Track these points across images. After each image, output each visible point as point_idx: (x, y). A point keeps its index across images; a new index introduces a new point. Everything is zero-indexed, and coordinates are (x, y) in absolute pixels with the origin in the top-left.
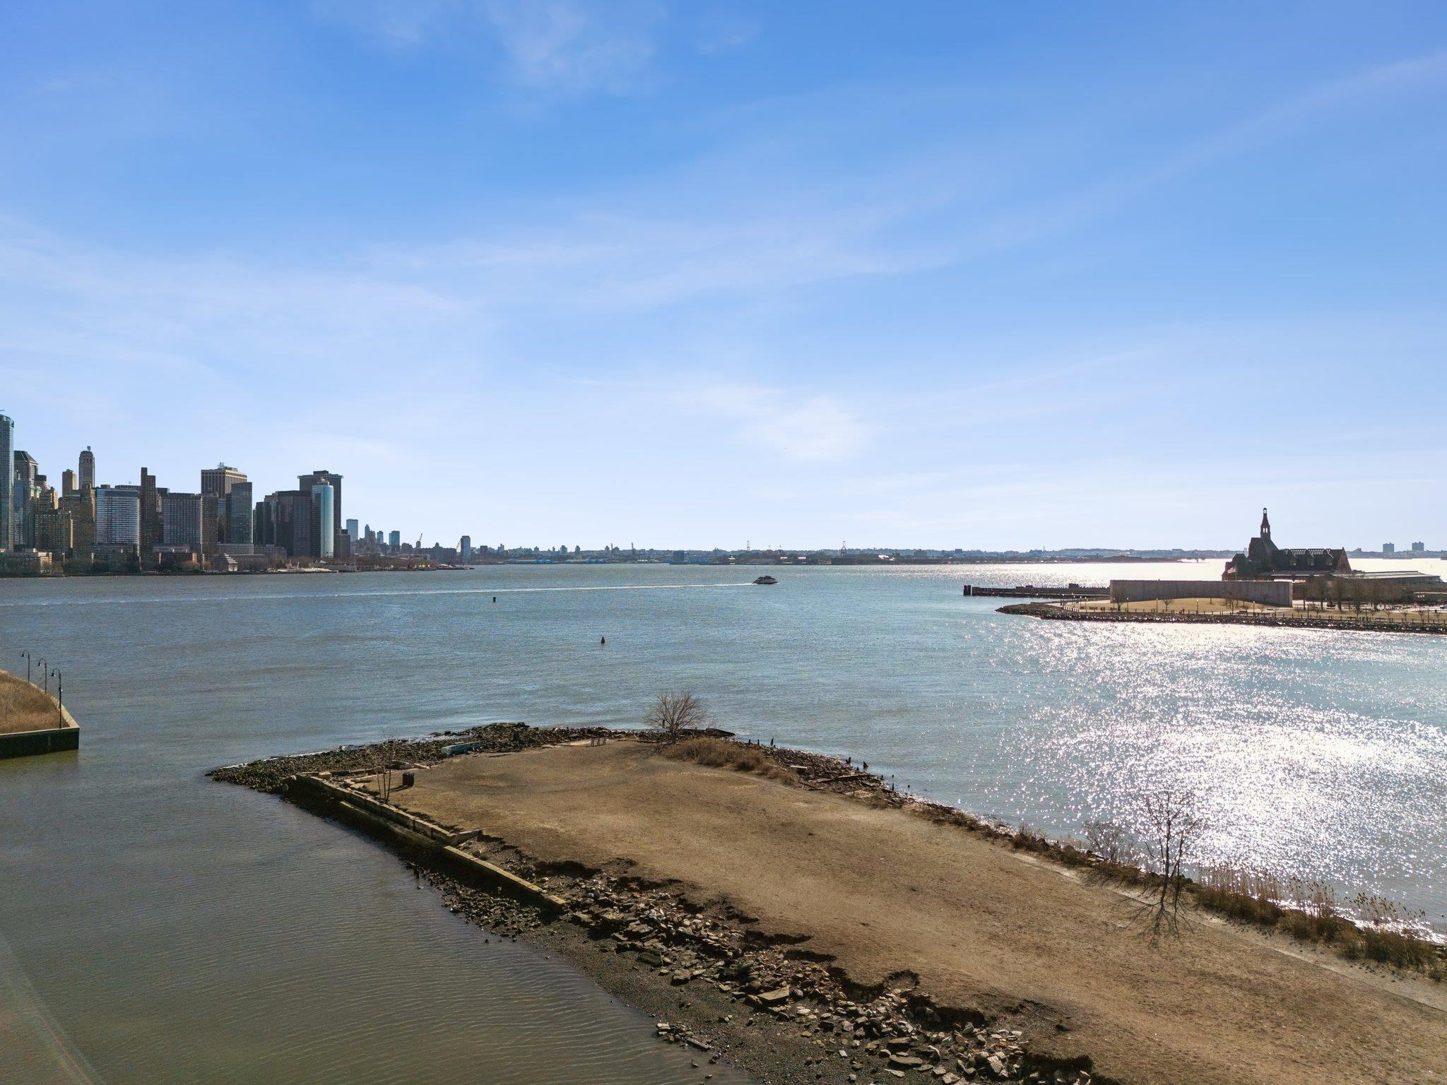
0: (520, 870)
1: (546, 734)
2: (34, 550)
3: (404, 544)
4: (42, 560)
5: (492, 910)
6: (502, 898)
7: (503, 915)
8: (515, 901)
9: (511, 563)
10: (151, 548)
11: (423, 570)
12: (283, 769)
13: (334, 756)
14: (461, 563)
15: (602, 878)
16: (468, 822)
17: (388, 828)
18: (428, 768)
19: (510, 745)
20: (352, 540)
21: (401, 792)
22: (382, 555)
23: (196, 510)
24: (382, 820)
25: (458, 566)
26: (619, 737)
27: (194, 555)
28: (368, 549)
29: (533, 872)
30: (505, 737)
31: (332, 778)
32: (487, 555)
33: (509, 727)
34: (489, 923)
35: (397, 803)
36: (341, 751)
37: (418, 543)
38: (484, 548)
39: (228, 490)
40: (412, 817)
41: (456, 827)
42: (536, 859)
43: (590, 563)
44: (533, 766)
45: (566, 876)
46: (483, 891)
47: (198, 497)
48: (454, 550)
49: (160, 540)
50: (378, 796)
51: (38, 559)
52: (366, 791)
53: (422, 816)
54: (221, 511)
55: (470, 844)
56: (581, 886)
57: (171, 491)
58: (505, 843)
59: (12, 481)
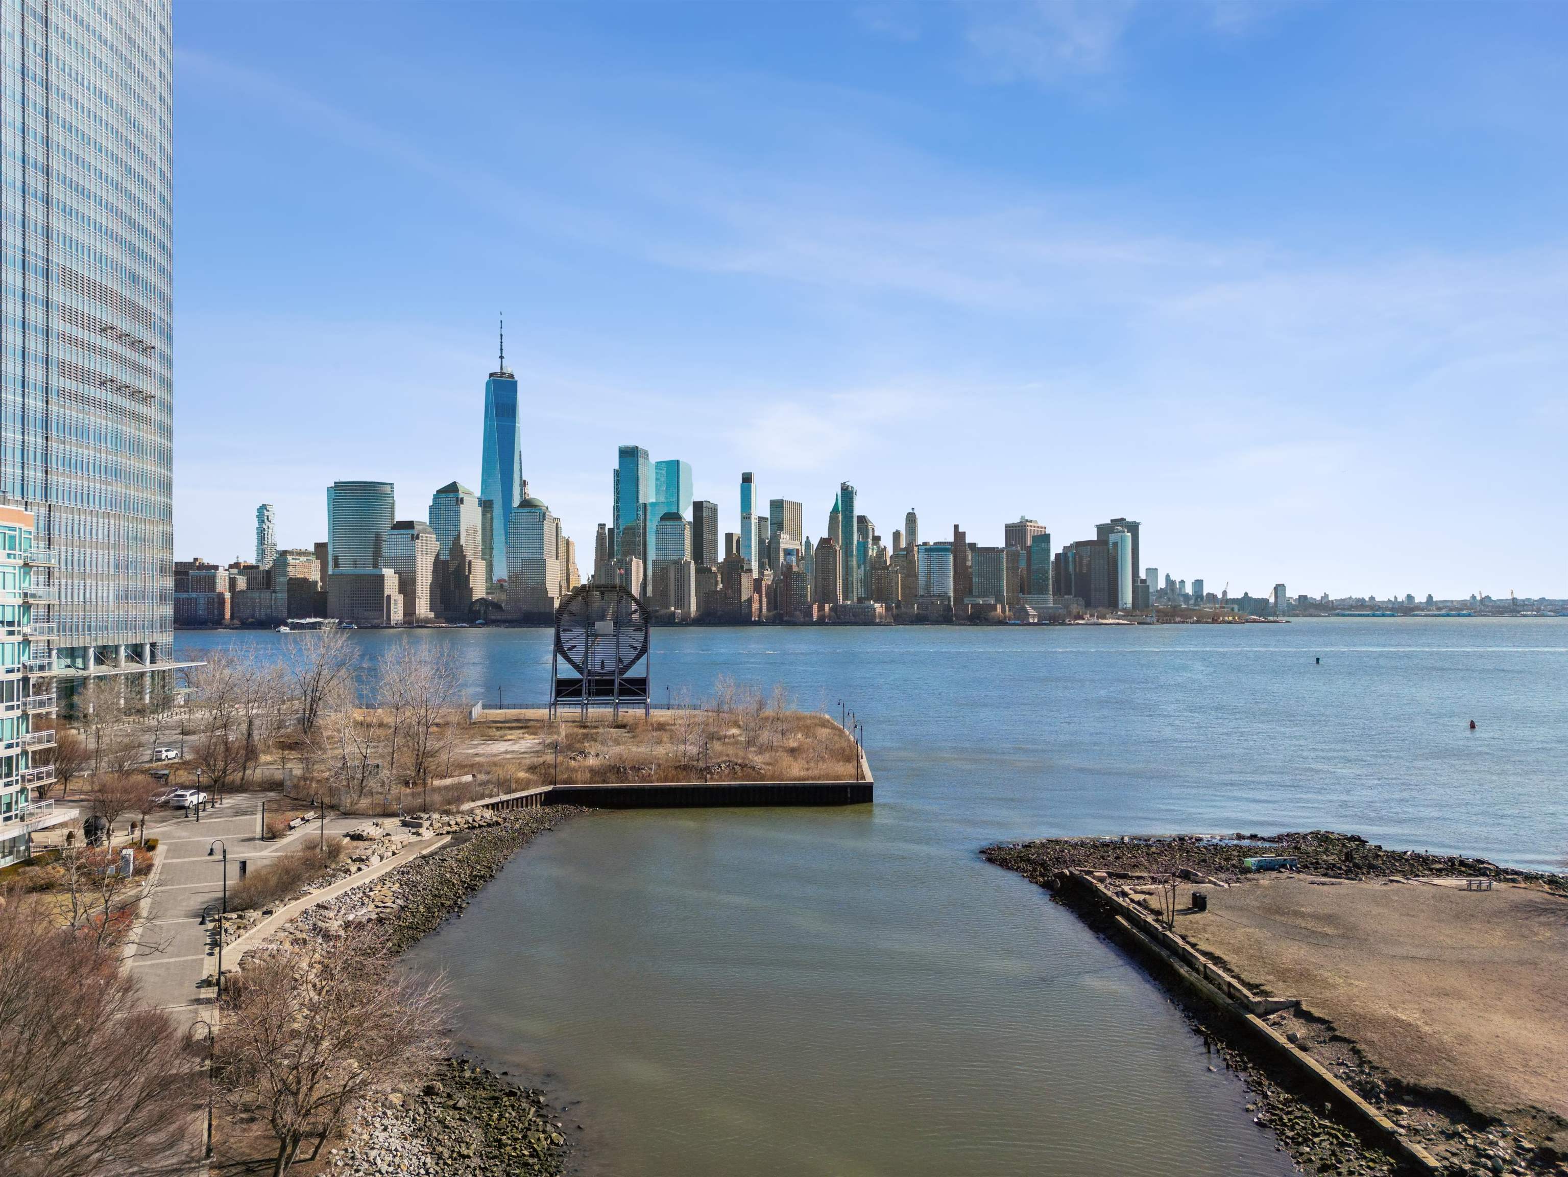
0: (1359, 1083)
1: (1394, 858)
2: (872, 602)
3: (1208, 594)
4: (878, 611)
5: (1316, 1140)
6: (1331, 1122)
7: (1333, 1153)
8: (1353, 1134)
9: (1338, 615)
10: (962, 600)
11: (1230, 622)
12: (1057, 859)
13: (1114, 849)
14: (1275, 615)
15: (1504, 1136)
16: (1280, 983)
17: (1171, 967)
18: (1226, 886)
19: (1340, 869)
20: (1151, 590)
21: (1190, 917)
22: (1184, 606)
23: (1000, 562)
24: (1164, 953)
25: (1271, 618)
26: (1513, 881)
27: (999, 606)
28: (1169, 599)
29: (1381, 1091)
30: (1332, 854)
31: (1108, 881)
32: (1305, 606)
33: (1339, 840)
34: (1310, 1161)
35: (1183, 932)
36: (1123, 843)
37: (1225, 593)
38: (1302, 598)
39: (1029, 542)
40: (1202, 959)
41: (1262, 988)
42: (1385, 1071)
43: (1448, 615)
44: (1375, 911)
45: (1438, 1112)
46: (1304, 1102)
47: (1002, 550)
48: (1266, 601)
49: (970, 592)
50: (1160, 918)
51: (875, 610)
52: (1146, 907)
53: (1217, 960)
54: (1023, 564)
55: (1284, 1018)
56: (1465, 1139)
57: (979, 546)
58: (1335, 1030)
59: (855, 542)
